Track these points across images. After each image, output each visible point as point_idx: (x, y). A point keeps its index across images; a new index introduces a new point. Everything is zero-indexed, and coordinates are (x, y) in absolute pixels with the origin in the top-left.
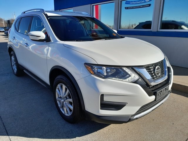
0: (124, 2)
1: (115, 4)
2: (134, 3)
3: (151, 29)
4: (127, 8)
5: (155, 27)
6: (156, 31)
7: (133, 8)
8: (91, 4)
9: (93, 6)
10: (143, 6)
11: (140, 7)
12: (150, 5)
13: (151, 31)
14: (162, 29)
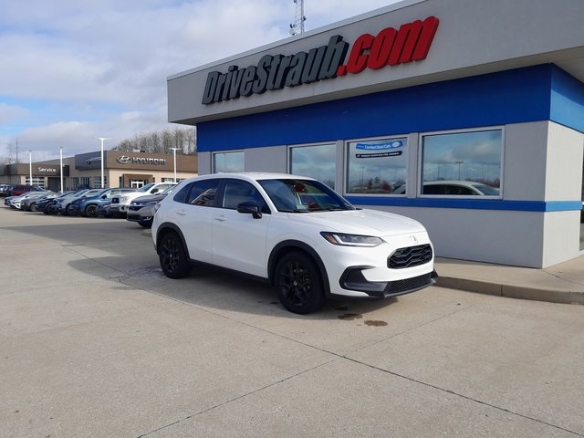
0: (353, 146)
1: (337, 147)
2: (372, 147)
3: (404, 193)
4: (360, 156)
5: (413, 191)
6: (414, 197)
7: (370, 156)
8: (287, 145)
9: (291, 148)
10: (389, 155)
11: (383, 155)
12: (400, 153)
13: (405, 198)
14: (424, 194)
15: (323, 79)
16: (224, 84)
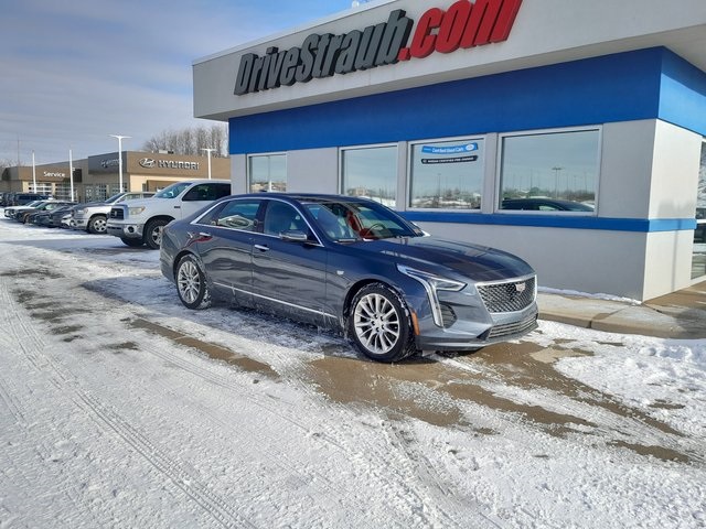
0: (418, 149)
1: (399, 149)
2: (442, 151)
3: (479, 208)
4: (425, 161)
6: (492, 213)
7: (439, 161)
8: (338, 147)
9: (343, 151)
10: (462, 160)
11: (454, 160)
12: (475, 158)
13: (480, 214)
14: (504, 209)
15: (381, 65)
16: (260, 71)
